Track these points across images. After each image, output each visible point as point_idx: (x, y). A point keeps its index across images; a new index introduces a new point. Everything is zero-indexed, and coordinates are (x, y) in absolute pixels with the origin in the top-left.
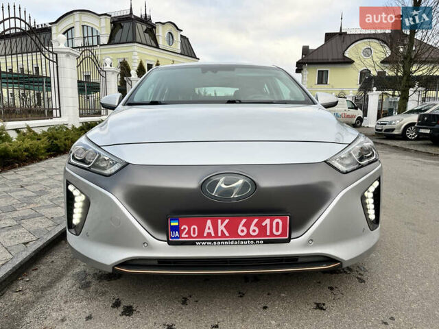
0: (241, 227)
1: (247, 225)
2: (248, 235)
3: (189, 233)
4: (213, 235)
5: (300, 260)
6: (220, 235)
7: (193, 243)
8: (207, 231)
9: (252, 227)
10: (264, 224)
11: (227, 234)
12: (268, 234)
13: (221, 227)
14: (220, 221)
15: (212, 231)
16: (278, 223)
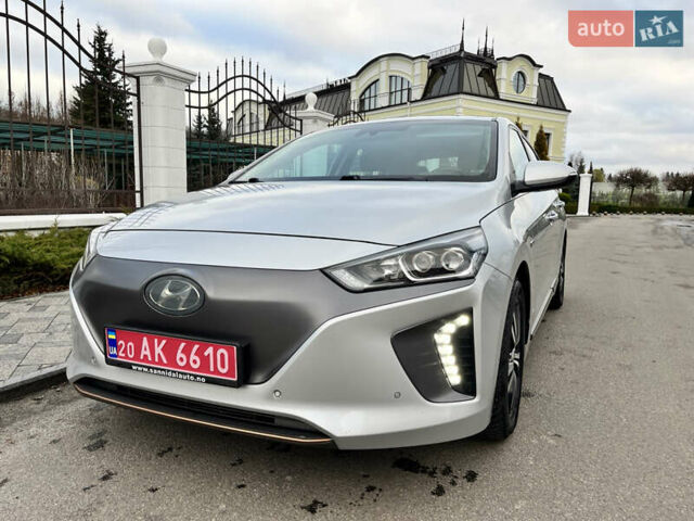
0: (180, 355)
1: (187, 351)
2: (188, 366)
3: (125, 351)
4: (150, 359)
5: (277, 422)
6: (157, 360)
7: (128, 366)
8: (143, 353)
9: (193, 357)
10: (206, 354)
11: (165, 361)
12: (212, 369)
13: (158, 350)
14: (156, 340)
15: (148, 353)
16: (222, 355)
